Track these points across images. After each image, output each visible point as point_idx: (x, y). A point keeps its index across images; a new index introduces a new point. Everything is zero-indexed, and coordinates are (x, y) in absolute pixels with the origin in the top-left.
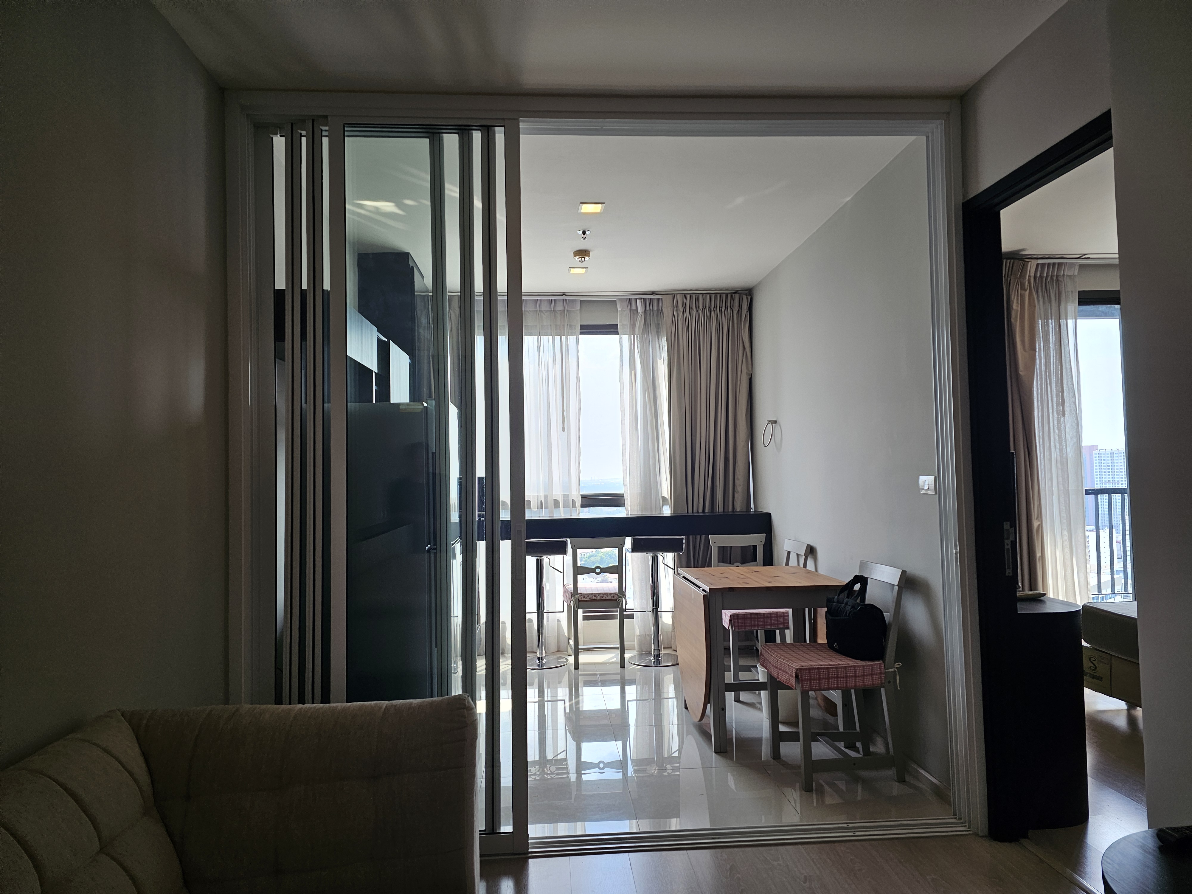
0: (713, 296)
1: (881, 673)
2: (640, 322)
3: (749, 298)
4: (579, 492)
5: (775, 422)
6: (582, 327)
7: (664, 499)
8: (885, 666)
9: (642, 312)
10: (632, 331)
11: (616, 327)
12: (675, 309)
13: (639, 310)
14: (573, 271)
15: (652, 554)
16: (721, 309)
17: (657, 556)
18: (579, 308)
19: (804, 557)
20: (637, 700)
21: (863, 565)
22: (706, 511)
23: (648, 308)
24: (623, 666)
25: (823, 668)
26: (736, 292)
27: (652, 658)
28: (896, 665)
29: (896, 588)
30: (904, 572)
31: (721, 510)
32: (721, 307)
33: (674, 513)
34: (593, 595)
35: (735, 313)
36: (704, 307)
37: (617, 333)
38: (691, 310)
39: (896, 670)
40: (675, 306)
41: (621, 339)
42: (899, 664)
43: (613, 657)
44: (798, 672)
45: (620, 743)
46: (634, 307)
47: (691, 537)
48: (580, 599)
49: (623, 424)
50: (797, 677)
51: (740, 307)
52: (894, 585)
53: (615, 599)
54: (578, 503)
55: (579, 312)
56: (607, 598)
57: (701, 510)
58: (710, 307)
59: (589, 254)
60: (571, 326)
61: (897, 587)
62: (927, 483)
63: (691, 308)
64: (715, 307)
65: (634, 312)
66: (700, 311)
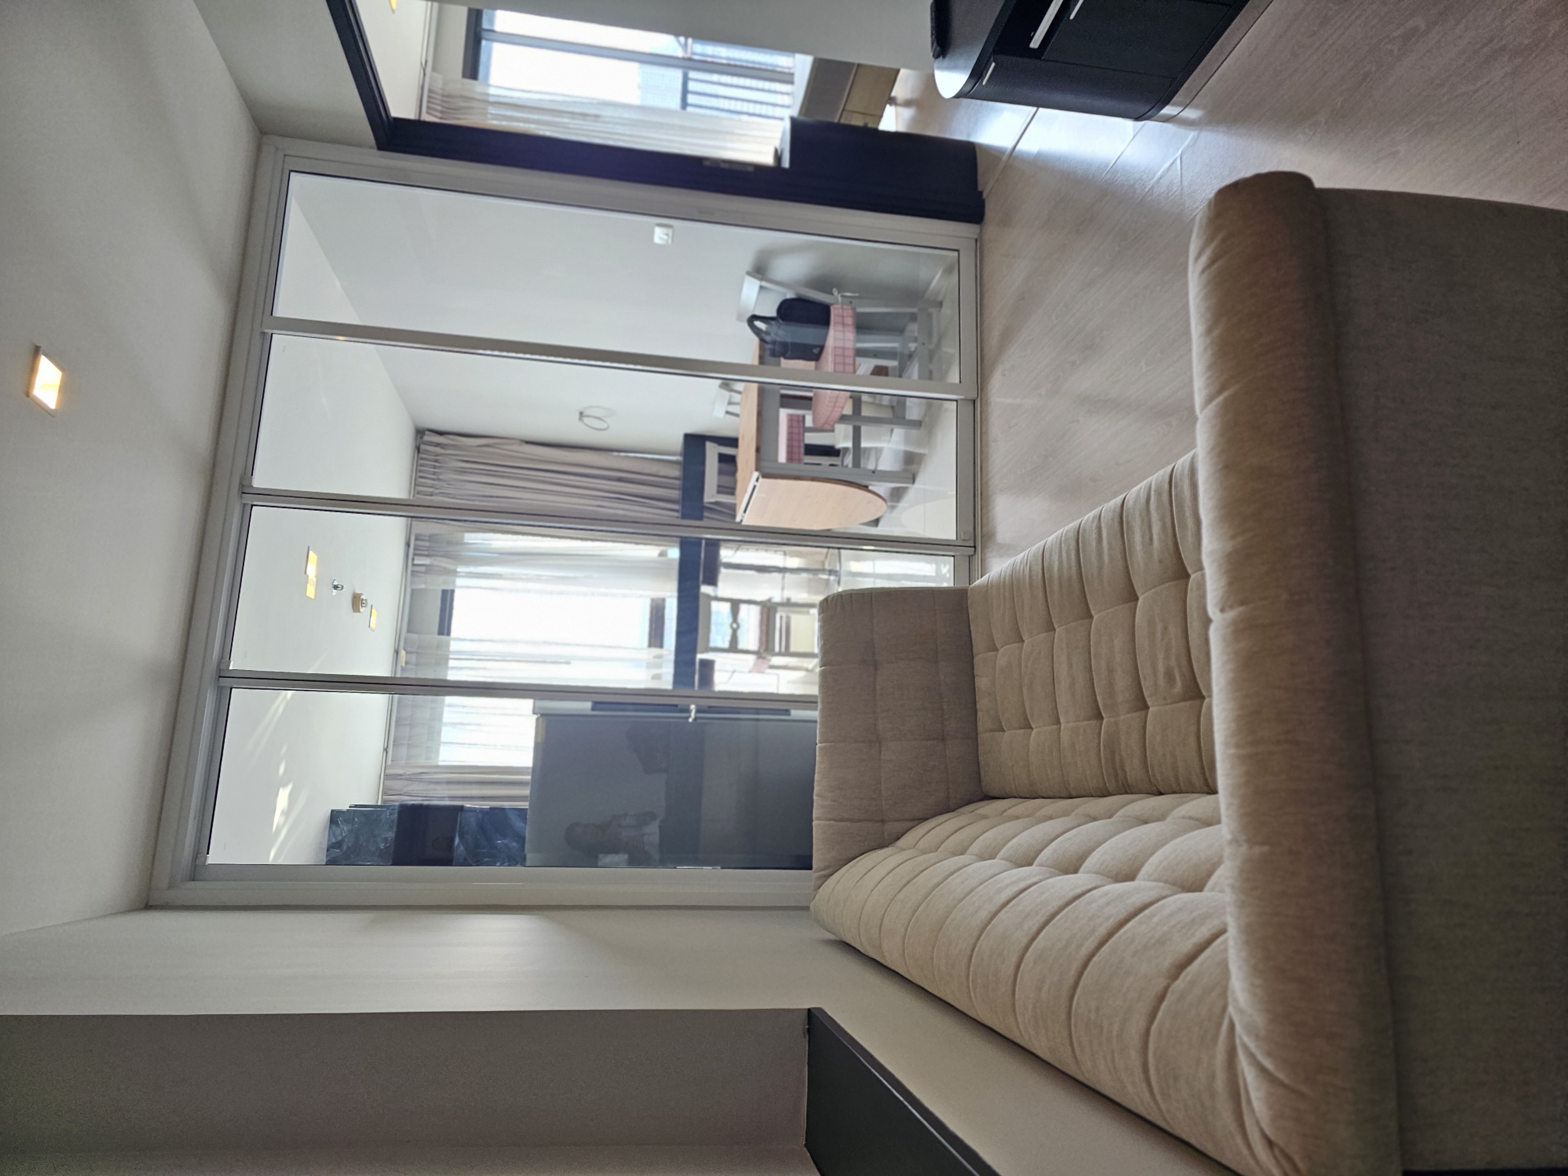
2: (443, 564)
3: (427, 432)
4: (645, 649)
5: (581, 414)
6: (441, 633)
7: (661, 554)
8: (836, 304)
9: (431, 560)
10: (453, 573)
11: (444, 592)
13: (428, 562)
14: (373, 624)
15: (721, 568)
16: (439, 467)
17: (724, 563)
18: (416, 636)
22: (678, 506)
23: (426, 553)
26: (418, 449)
28: (836, 294)
29: (764, 284)
30: (749, 273)
31: (679, 492)
32: (435, 467)
33: (677, 544)
34: (761, 634)
35: (443, 451)
37: (453, 592)
39: (840, 295)
41: (461, 587)
42: (836, 291)
46: (423, 569)
48: (764, 648)
51: (438, 445)
52: (761, 285)
53: (766, 611)
54: (658, 651)
55: (422, 635)
56: (765, 620)
58: (433, 480)
59: (358, 594)
60: (437, 646)
61: (763, 282)
62: (662, 236)
64: (434, 473)
65: (429, 569)
66: (437, 491)
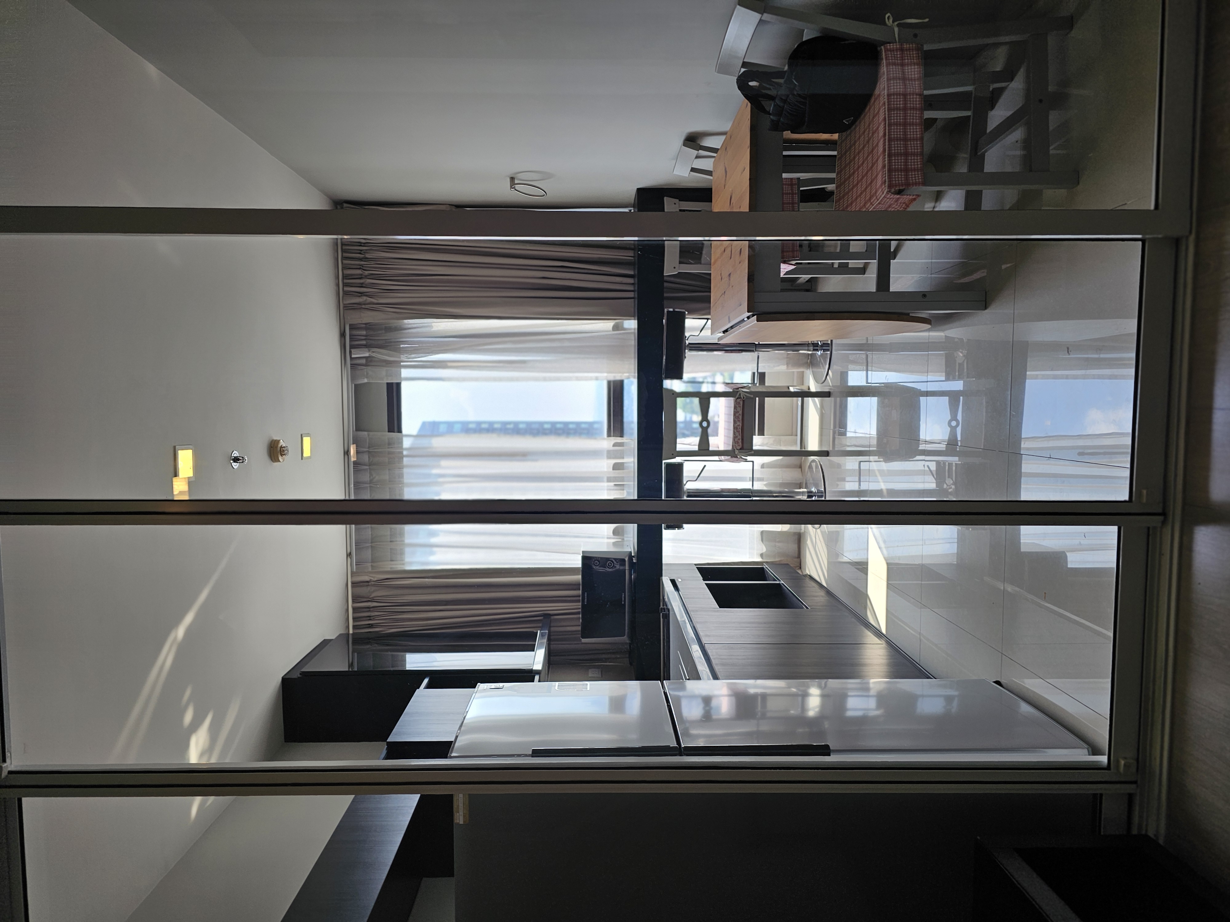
0: (345, 255)
1: (902, 50)
2: (382, 355)
3: (345, 205)
4: (604, 439)
5: (512, 179)
7: (616, 328)
8: (889, 43)
9: (369, 351)
10: (397, 364)
11: (390, 386)
12: (363, 306)
13: (367, 355)
14: (307, 453)
15: (686, 351)
16: (362, 245)
17: (689, 344)
18: (366, 433)
19: (700, 151)
20: (867, 370)
21: (723, 69)
22: (632, 273)
23: (364, 342)
24: (827, 394)
25: (889, 148)
27: (819, 353)
28: (889, 22)
31: (631, 253)
33: (634, 316)
34: (735, 431)
36: (361, 268)
37: (398, 385)
38: (364, 285)
39: (896, 23)
40: (359, 306)
41: (407, 379)
42: (888, 18)
43: (813, 406)
44: (893, 190)
45: (923, 399)
46: (364, 361)
47: (665, 295)
48: (739, 448)
49: (517, 379)
50: (899, 192)
52: (760, 20)
53: (741, 403)
54: (619, 440)
55: (371, 433)
56: (741, 412)
57: (631, 281)
58: (361, 259)
59: (276, 440)
60: (389, 444)
61: (765, 15)
63: (362, 286)
65: (369, 361)
66: (367, 273)
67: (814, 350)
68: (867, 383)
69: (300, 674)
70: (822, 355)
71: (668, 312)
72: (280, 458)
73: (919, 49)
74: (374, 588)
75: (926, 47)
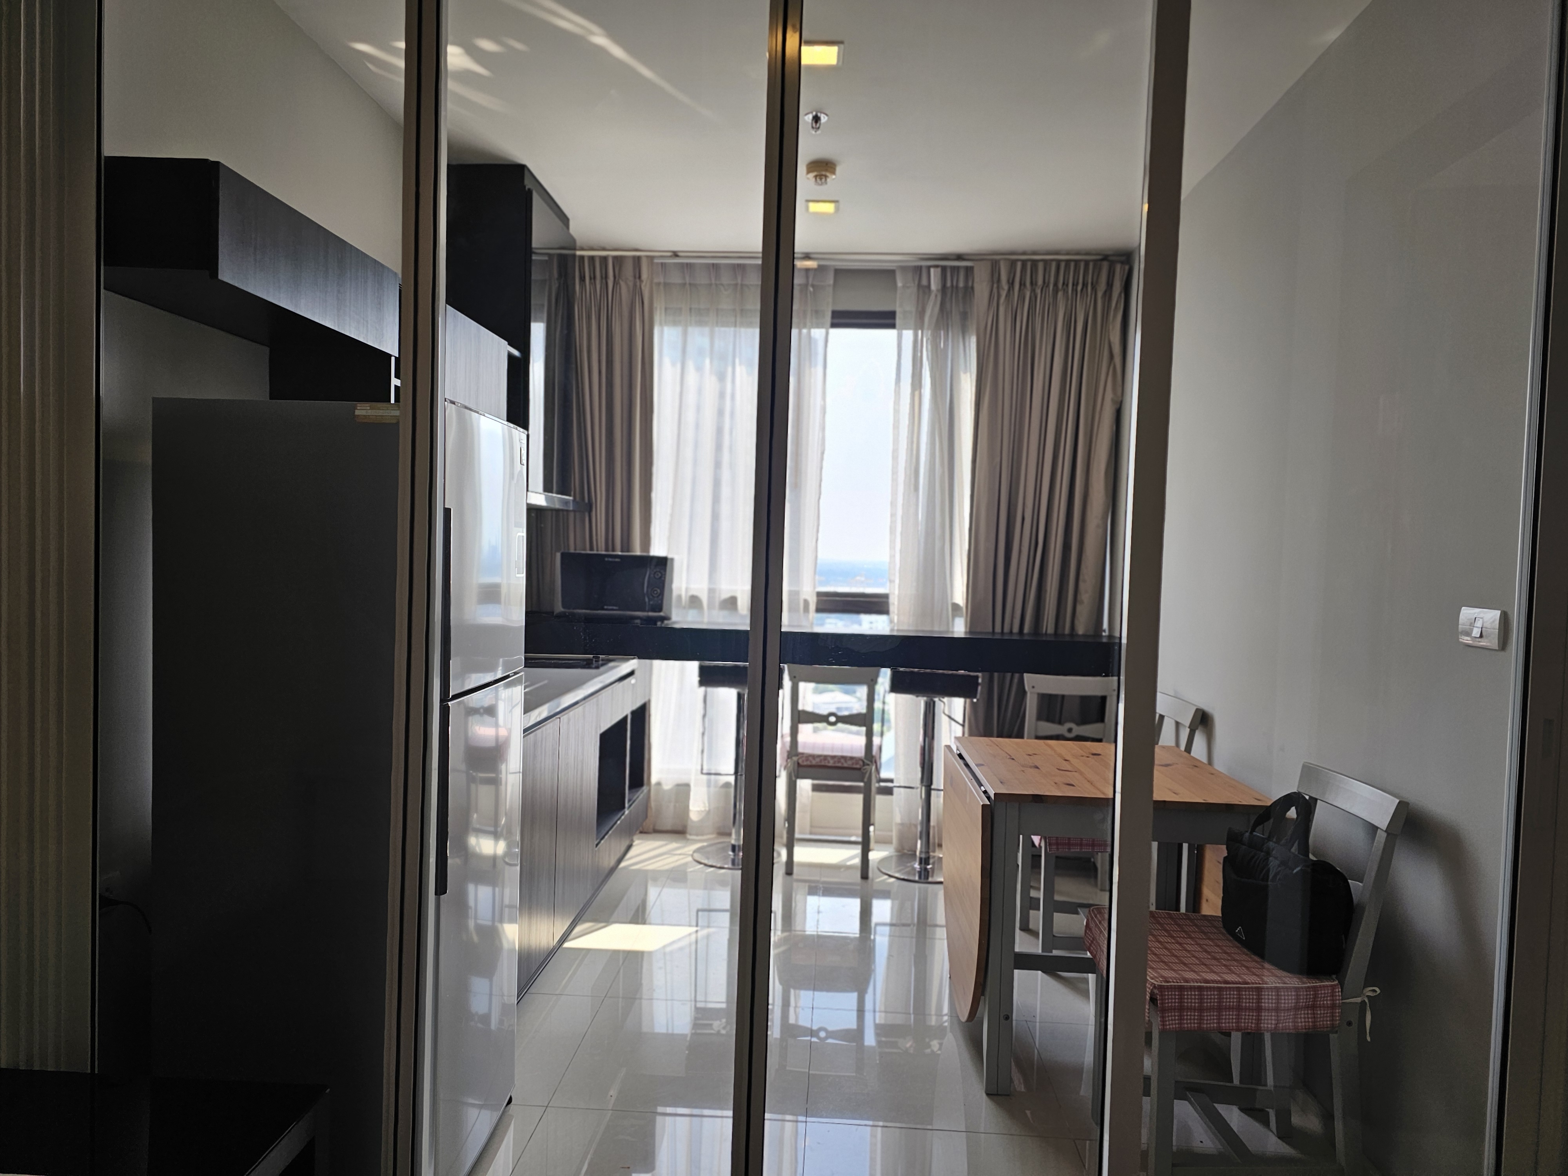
0: (1063, 265)
1: (1333, 1007)
2: (932, 307)
3: (1127, 267)
4: (814, 588)
6: (834, 314)
7: (956, 607)
8: (1342, 991)
9: (938, 290)
10: (919, 325)
11: (892, 315)
12: (995, 286)
13: (933, 287)
14: (814, 207)
15: (925, 698)
16: (1075, 287)
17: (934, 702)
18: (831, 282)
19: (1188, 730)
20: (891, 925)
21: (1309, 772)
22: (1026, 630)
23: (949, 284)
24: (865, 876)
25: (1210, 988)
26: (1105, 258)
27: (917, 866)
28: (1368, 991)
29: (1381, 837)
30: (1402, 806)
31: (1051, 630)
32: (1075, 285)
33: (971, 632)
34: (822, 758)
35: (1100, 295)
36: (1045, 284)
37: (893, 326)
38: (1022, 287)
39: (1367, 1000)
40: (995, 280)
41: (900, 338)
42: (1374, 991)
43: (851, 855)
44: (1156, 991)
46: (924, 282)
47: (996, 674)
48: (800, 761)
49: (894, 480)
50: (1153, 1000)
51: (1110, 285)
52: (1377, 828)
53: (858, 766)
54: (812, 607)
55: (831, 289)
56: (845, 765)
57: (1016, 629)
58: (1056, 284)
59: (836, 170)
60: (817, 312)
61: (1385, 835)
62: (1479, 624)
63: (1022, 284)
64: (1065, 284)
65: (924, 290)
66: (1039, 291)
67: (921, 859)
68: (877, 924)
69: (529, 189)
70: (914, 869)
71: (977, 677)
72: (811, 175)
73: (1333, 1029)
74: (631, 284)
75: (1332, 1036)
